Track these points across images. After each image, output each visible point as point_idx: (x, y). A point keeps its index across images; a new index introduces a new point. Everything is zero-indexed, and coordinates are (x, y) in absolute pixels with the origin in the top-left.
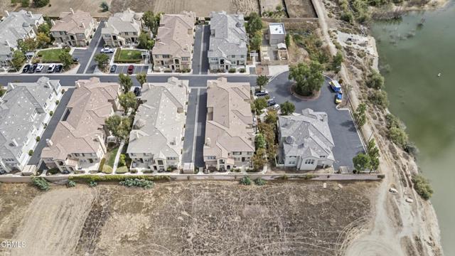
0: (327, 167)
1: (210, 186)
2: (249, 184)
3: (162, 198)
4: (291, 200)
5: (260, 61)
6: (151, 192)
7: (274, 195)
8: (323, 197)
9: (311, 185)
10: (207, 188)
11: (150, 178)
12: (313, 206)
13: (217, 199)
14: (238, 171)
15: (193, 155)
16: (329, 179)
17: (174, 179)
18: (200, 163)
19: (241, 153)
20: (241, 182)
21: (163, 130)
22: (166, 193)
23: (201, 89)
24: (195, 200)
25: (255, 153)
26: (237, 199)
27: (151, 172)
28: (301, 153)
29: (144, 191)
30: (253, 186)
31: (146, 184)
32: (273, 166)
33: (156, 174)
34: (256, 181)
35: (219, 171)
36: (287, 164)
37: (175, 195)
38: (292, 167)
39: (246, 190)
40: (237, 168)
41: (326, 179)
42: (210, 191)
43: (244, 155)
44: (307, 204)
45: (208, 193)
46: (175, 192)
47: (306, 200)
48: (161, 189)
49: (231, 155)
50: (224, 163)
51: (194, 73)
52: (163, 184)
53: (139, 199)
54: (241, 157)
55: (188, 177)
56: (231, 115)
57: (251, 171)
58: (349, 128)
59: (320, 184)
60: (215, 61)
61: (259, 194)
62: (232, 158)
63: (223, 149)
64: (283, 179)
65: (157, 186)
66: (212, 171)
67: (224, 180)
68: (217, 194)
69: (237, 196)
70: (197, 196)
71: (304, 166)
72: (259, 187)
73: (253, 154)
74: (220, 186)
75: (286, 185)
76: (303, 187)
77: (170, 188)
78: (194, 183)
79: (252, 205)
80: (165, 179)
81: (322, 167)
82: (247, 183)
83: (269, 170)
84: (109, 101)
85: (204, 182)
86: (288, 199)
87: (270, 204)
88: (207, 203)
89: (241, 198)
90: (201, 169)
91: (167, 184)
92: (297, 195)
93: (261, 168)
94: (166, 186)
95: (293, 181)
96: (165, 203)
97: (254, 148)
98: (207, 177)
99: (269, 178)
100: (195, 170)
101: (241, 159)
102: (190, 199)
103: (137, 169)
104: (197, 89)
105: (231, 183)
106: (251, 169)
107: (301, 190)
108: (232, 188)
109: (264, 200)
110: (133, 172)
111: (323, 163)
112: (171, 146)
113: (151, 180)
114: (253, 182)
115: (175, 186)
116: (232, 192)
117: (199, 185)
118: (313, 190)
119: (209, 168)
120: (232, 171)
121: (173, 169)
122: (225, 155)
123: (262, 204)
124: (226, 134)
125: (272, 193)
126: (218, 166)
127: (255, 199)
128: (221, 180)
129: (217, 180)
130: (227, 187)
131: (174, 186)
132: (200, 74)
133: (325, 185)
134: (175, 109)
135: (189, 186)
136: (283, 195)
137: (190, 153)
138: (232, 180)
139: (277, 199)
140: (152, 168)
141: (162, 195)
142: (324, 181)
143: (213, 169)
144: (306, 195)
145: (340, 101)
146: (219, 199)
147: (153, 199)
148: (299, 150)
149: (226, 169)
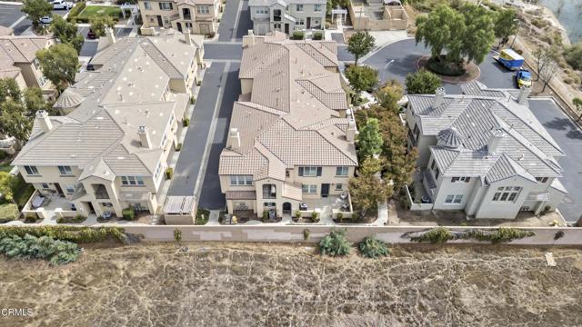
0: (547, 210)
1: (235, 257)
2: (343, 254)
3: (95, 289)
4: (467, 298)
5: (351, 24)
6: (65, 273)
7: (415, 285)
8: (554, 290)
9: (511, 259)
10: (226, 262)
11: (69, 234)
12: (535, 317)
13: (253, 295)
14: (312, 219)
15: (199, 182)
16: (560, 241)
17: (136, 239)
18: (213, 200)
19: (319, 170)
20: (320, 248)
21: (117, 112)
22: (110, 276)
23: (232, 64)
24: (187, 299)
25: (357, 168)
26: (310, 295)
27: (80, 219)
28: (482, 168)
29: (47, 270)
30: (353, 261)
31: (56, 252)
32: (402, 209)
33: (92, 224)
34: (362, 247)
35: (262, 220)
36: (440, 203)
37: (134, 281)
38: (454, 212)
39: (333, 270)
40: (310, 211)
41: (551, 242)
42: (235, 272)
43: (329, 177)
44: (516, 311)
45: (227, 277)
46: (134, 274)
47: (510, 300)
48: (97, 266)
49: (294, 174)
50: (274, 195)
51: (220, 39)
52: (106, 253)
53: (27, 293)
54: (317, 182)
55: (177, 234)
56: (295, 89)
57: (348, 220)
58: (566, 132)
59: (535, 255)
60: (264, 15)
61: (372, 282)
62: (295, 184)
63: (272, 158)
64: (435, 241)
65: (88, 255)
66: (242, 220)
67: (275, 243)
68: (253, 281)
69: (310, 286)
70: (197, 285)
71: (489, 207)
72: (370, 261)
73: (351, 172)
74: (261, 258)
75: (445, 258)
76: (492, 262)
77: (121, 264)
78: (192, 249)
79: (354, 315)
80: (112, 239)
81: (532, 213)
82: (336, 250)
83: (395, 219)
84: (16, 64)
85: (220, 247)
86: (456, 295)
87: (406, 311)
88: (222, 307)
89: (322, 292)
90: (215, 213)
91: (118, 251)
92: (482, 286)
93: (373, 213)
94: (112, 257)
95: (461, 247)
96: (98, 305)
97: (355, 159)
98: (228, 234)
99: (395, 239)
100: (198, 217)
101: (319, 190)
102: (174, 293)
103: (41, 210)
104: (224, 64)
105: (294, 251)
106: (346, 214)
107: (486, 272)
108: (296, 264)
109: (385, 298)
110: (31, 219)
111: (540, 197)
112: (132, 149)
113: (73, 240)
114: (352, 251)
115: (140, 256)
116: (294, 276)
117: (206, 254)
118: (521, 271)
119: (236, 212)
120: (295, 219)
121: (138, 212)
122: (276, 171)
123: (385, 310)
124: (282, 124)
125: (408, 280)
126: (259, 206)
127: (363, 296)
128: (265, 242)
129: (255, 243)
130: (282, 261)
131: (134, 257)
132: (233, 42)
133: (550, 259)
134: (164, 79)
135: (178, 257)
136: (440, 283)
137: (191, 178)
138: (297, 244)
139: (424, 296)
140: (83, 210)
141: (97, 280)
142: (544, 248)
143: (246, 215)
144: (505, 285)
145: (529, 83)
146: (258, 295)
147: (68, 293)
148: (477, 162)
149: (280, 213)
